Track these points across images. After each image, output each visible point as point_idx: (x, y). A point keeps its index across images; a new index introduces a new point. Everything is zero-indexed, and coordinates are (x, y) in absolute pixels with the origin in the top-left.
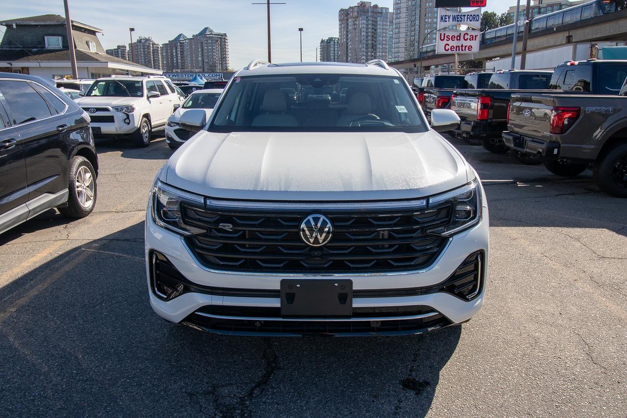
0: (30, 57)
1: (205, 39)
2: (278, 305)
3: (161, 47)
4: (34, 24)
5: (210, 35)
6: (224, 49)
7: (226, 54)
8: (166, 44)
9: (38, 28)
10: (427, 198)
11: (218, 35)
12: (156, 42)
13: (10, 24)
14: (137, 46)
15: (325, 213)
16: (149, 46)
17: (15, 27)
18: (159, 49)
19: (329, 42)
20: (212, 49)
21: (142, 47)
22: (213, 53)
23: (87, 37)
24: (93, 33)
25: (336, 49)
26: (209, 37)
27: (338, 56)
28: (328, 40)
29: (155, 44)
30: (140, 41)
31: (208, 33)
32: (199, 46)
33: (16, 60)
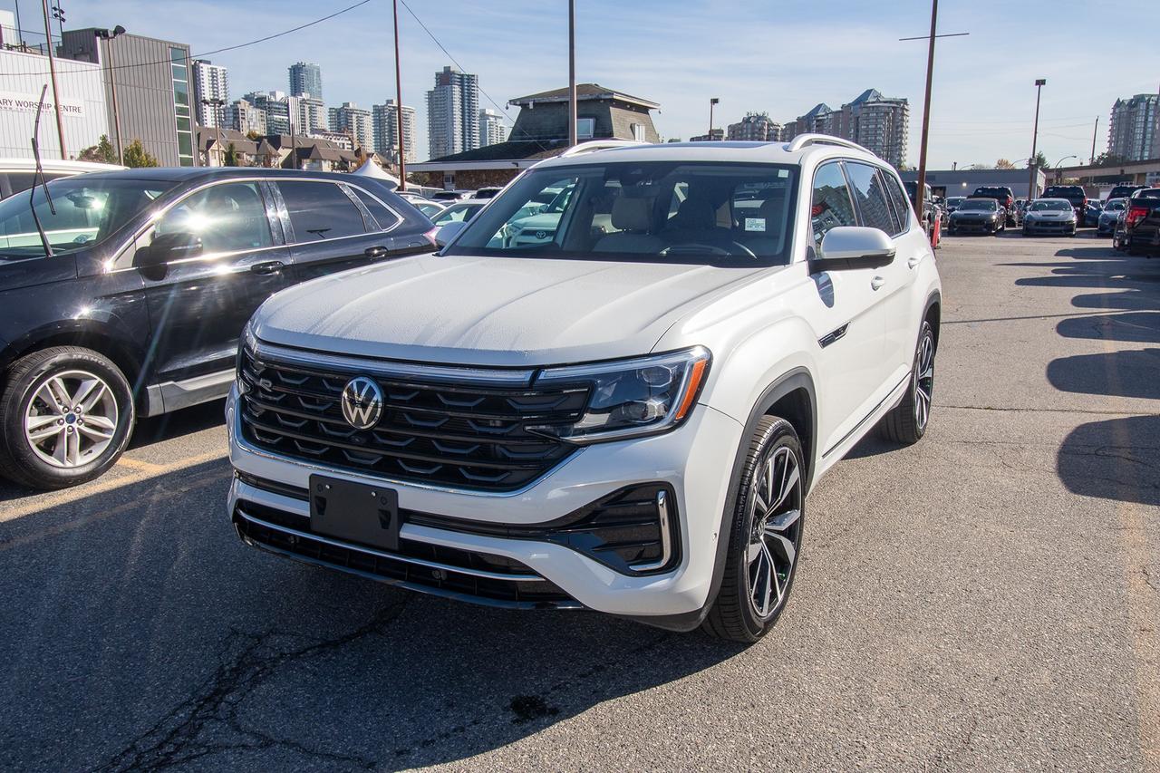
0: (545, 153)
1: (865, 110)
2: (307, 514)
3: (782, 130)
4: (559, 100)
5: (874, 102)
6: (899, 129)
7: (901, 138)
8: (793, 124)
9: (563, 107)
10: (539, 369)
11: (891, 102)
12: (774, 122)
13: (526, 102)
14: (742, 130)
15: (375, 377)
16: (761, 129)
17: (531, 106)
18: (779, 134)
19: (1135, 105)
20: (876, 129)
21: (749, 131)
22: (876, 136)
23: (632, 117)
24: (644, 110)
25: (1150, 119)
26: (873, 107)
27: (1153, 134)
28: (1132, 100)
29: (773, 125)
30: (747, 121)
31: (871, 99)
32: (852, 125)
33: (526, 157)
